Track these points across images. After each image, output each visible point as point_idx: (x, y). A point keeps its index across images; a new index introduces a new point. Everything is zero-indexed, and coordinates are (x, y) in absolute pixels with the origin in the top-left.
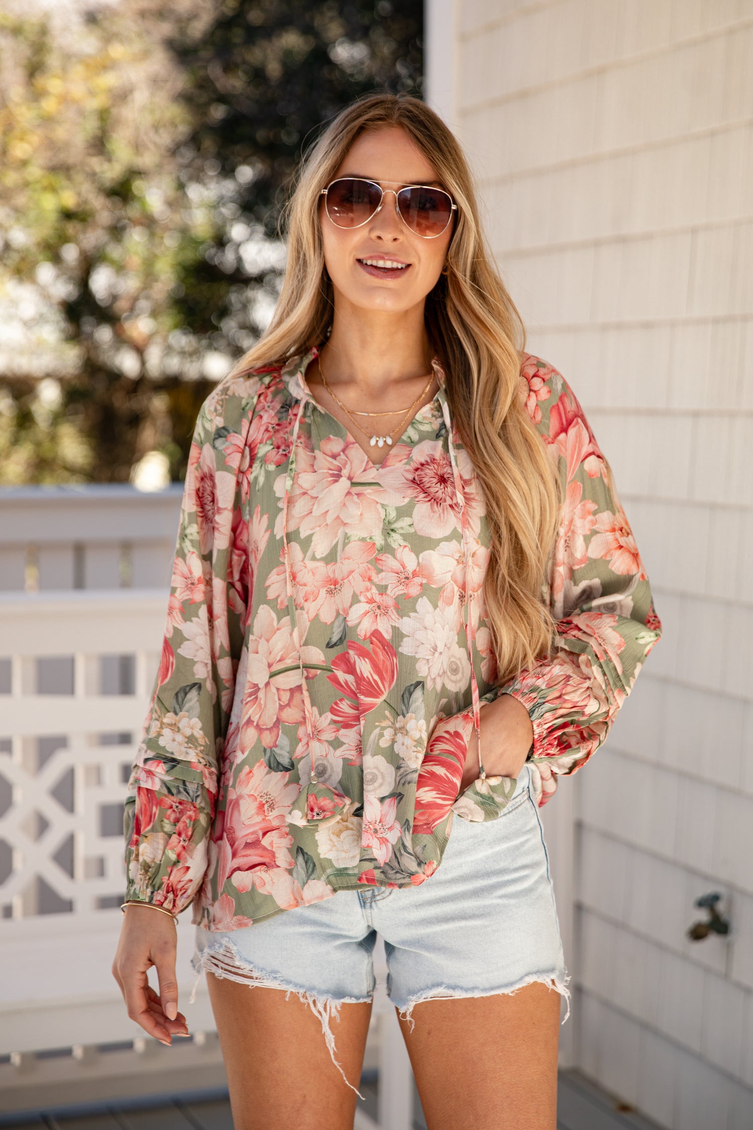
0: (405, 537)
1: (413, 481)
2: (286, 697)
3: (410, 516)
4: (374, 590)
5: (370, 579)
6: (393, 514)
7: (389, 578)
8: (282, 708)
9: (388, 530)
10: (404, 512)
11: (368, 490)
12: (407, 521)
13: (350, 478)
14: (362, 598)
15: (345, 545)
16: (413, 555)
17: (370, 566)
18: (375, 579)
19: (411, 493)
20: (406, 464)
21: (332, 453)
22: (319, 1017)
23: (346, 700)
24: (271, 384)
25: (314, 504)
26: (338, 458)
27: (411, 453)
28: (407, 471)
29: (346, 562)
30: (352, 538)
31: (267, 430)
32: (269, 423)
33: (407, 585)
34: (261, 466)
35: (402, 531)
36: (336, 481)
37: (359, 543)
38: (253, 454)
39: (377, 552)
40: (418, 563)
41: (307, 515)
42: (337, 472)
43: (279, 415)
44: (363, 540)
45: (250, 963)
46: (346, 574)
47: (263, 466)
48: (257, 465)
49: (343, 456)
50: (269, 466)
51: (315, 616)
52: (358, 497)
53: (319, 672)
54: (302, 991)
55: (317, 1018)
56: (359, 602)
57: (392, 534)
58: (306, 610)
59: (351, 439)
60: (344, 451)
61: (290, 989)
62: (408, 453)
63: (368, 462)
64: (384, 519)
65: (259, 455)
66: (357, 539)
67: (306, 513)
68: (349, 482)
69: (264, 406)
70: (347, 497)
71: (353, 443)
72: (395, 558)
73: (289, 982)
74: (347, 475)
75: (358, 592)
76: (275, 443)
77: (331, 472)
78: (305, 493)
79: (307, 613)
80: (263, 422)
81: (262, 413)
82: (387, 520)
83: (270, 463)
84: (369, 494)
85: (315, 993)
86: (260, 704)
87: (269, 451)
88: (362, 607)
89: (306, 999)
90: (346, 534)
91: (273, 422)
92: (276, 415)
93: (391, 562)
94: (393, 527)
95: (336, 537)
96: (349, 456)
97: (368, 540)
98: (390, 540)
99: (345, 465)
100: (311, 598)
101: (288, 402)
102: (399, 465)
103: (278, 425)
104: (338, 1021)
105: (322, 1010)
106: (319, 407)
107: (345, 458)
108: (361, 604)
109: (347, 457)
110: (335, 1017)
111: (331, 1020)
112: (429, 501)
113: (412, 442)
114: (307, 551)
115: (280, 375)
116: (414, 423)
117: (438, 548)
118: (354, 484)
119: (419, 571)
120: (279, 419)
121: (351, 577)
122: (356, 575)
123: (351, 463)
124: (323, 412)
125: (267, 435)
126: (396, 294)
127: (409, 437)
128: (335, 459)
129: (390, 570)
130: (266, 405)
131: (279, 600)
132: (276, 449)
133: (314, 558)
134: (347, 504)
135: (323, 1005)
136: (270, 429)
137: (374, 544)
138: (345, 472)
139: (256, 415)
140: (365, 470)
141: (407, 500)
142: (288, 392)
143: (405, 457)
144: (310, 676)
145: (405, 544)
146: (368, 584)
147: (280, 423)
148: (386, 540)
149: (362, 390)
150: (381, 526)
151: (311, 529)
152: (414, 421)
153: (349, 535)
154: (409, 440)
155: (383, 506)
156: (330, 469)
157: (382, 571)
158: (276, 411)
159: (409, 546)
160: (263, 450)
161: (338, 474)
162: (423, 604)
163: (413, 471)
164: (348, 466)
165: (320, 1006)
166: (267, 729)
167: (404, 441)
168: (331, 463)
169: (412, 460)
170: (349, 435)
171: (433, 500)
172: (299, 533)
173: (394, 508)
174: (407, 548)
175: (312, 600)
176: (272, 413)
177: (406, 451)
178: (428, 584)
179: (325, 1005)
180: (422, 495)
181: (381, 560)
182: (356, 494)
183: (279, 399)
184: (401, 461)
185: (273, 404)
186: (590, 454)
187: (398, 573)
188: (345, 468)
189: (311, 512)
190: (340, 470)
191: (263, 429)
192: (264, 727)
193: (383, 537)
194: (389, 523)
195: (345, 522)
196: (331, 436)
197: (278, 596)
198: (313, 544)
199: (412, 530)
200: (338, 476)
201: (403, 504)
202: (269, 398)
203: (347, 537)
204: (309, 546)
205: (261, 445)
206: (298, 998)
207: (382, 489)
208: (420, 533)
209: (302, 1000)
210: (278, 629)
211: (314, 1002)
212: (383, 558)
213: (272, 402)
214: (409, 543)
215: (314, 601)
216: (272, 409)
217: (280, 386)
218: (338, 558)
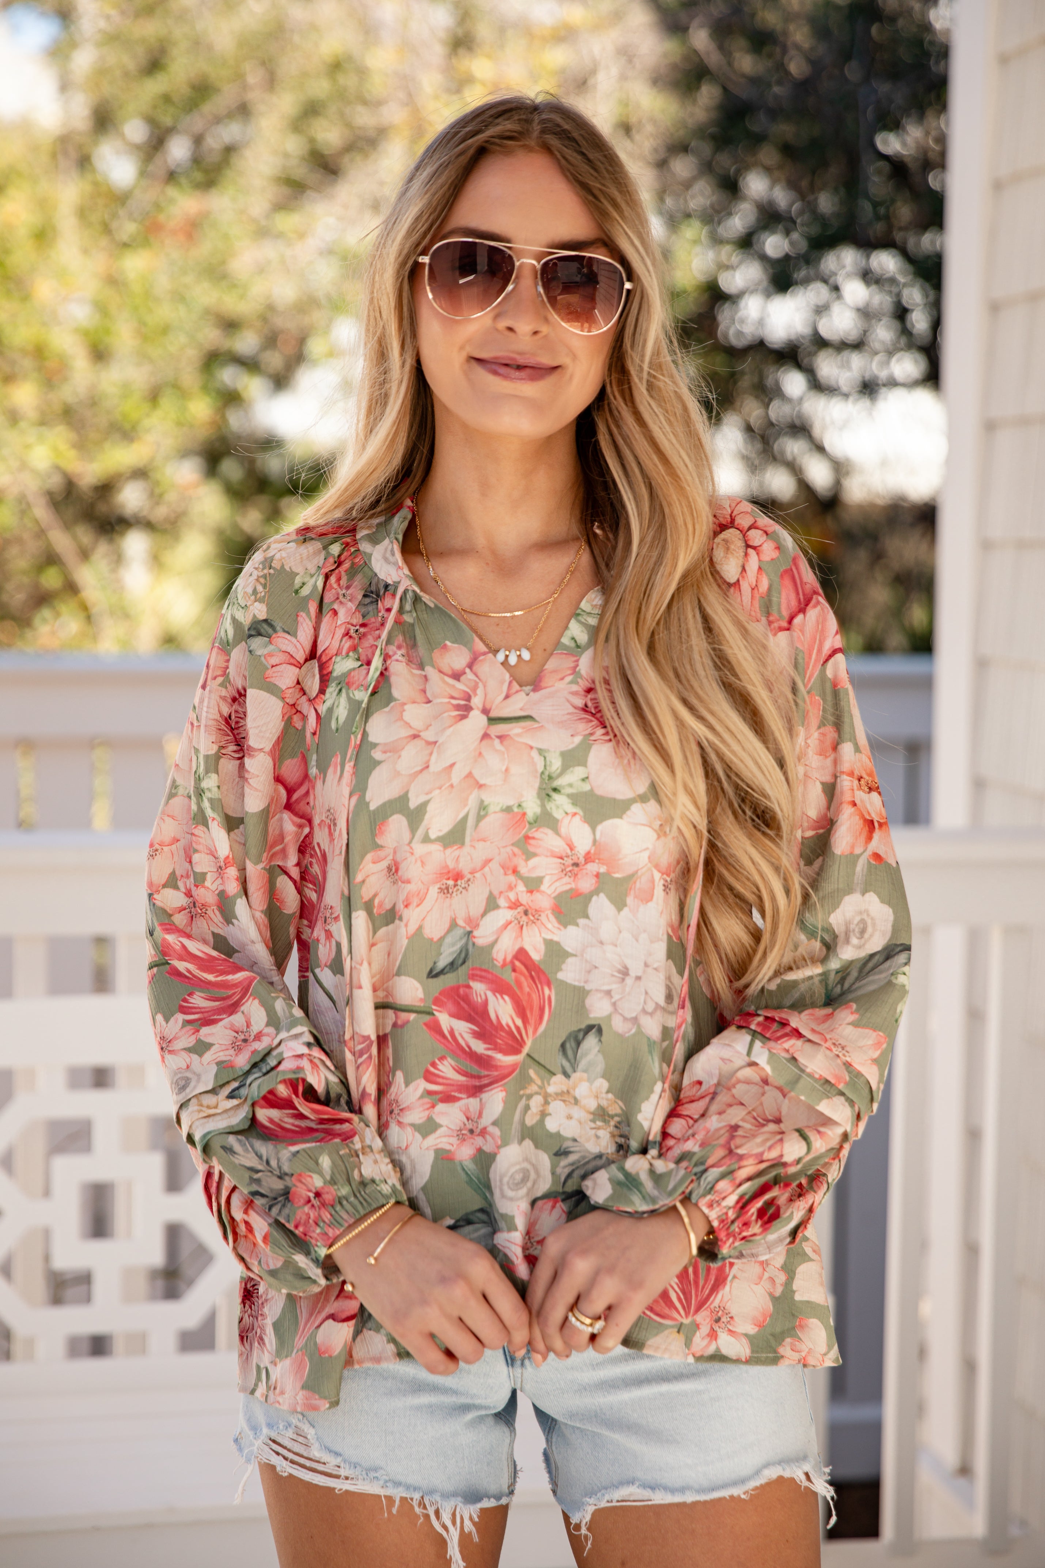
0: (575, 799)
1: (585, 709)
3: (584, 763)
4: (521, 888)
5: (515, 871)
6: (556, 764)
12: (578, 772)
14: (502, 902)
16: (587, 828)
17: (516, 850)
18: (523, 870)
19: (584, 727)
20: (571, 682)
27: (577, 665)
28: (575, 693)
35: (570, 791)
37: (501, 815)
39: (527, 826)
46: (479, 865)
56: (497, 907)
57: (555, 796)
62: (572, 665)
64: (542, 773)
72: (557, 832)
75: (496, 893)
79: (406, 925)
82: (547, 773)
88: (503, 915)
93: (548, 840)
94: (556, 783)
97: (516, 810)
98: (550, 806)
102: (561, 685)
108: (501, 911)
113: (578, 646)
121: (486, 869)
122: (494, 865)
127: (573, 638)
137: (524, 814)
141: (578, 739)
143: (569, 672)
146: (512, 878)
148: (543, 806)
150: (537, 785)
154: (573, 645)
157: (535, 855)
159: (581, 813)
163: (583, 693)
167: (565, 647)
169: (581, 677)
173: (558, 753)
174: (577, 818)
177: (569, 662)
180: (600, 731)
181: (533, 838)
184: (562, 679)
187: (562, 858)
193: (538, 802)
199: (586, 787)
201: (571, 746)
207: (536, 725)
208: (599, 792)
212: (537, 835)
214: (582, 808)
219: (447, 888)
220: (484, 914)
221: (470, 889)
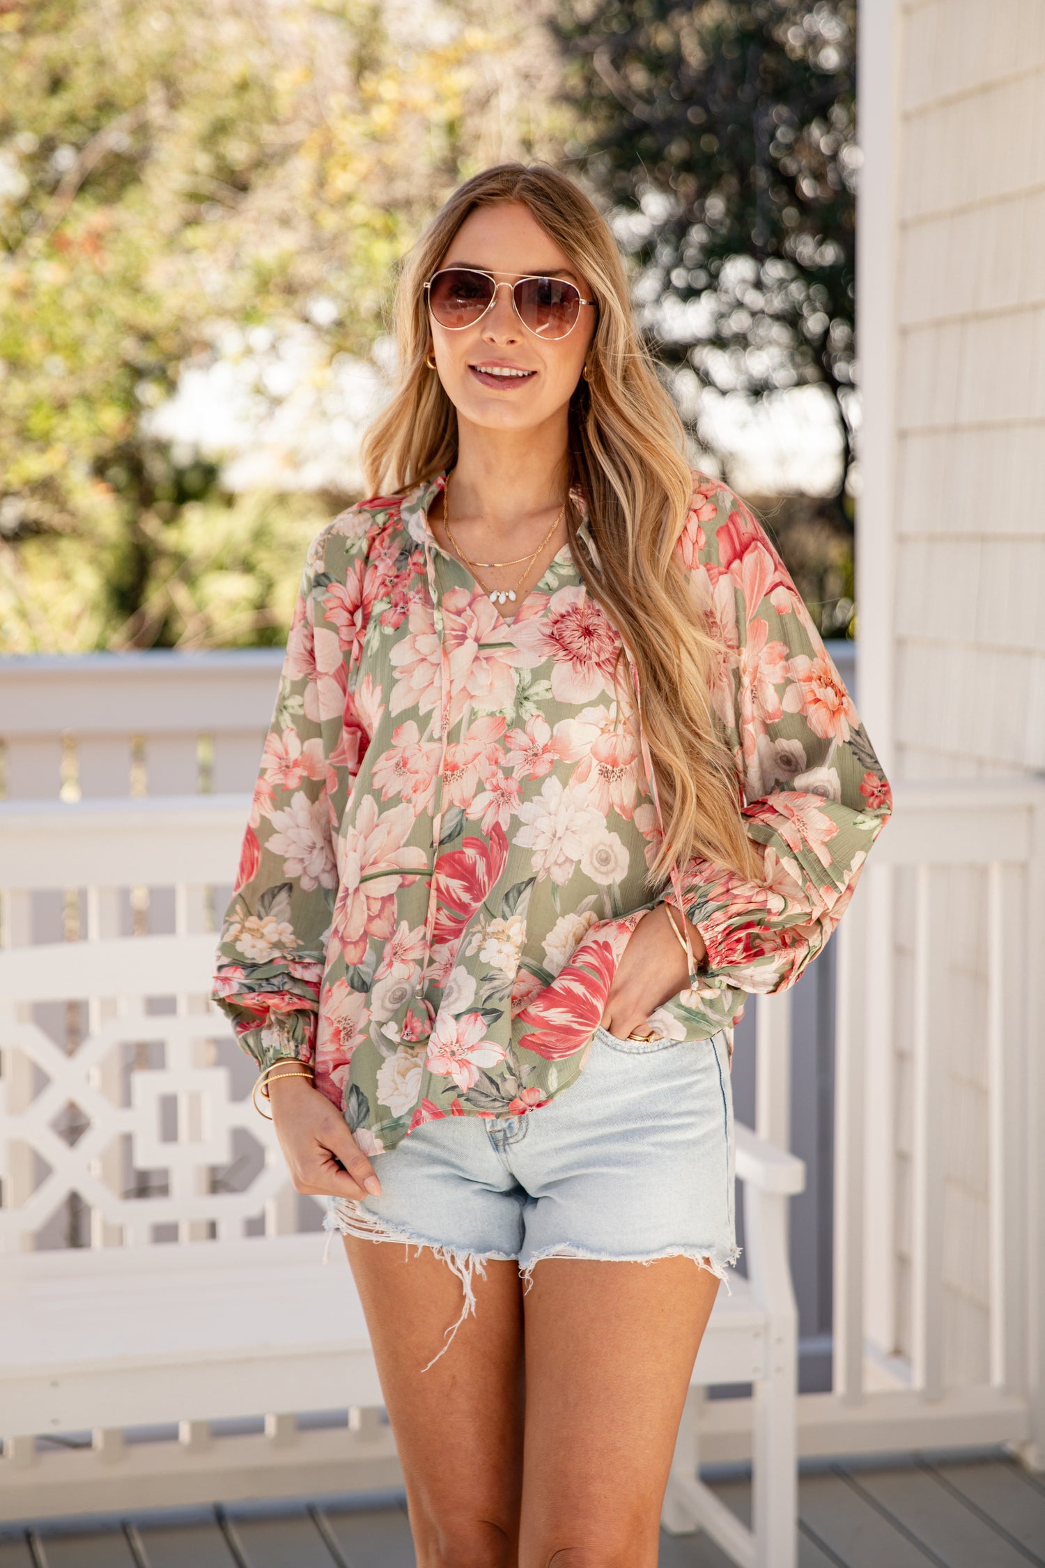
1: (552, 636)
2: (376, 907)
3: (549, 678)
4: (500, 775)
5: (496, 763)
6: (527, 678)
7: (515, 759)
8: (371, 919)
9: (522, 698)
10: (540, 674)
11: (498, 653)
12: (544, 684)
13: (477, 640)
14: (488, 786)
15: (471, 722)
17: (498, 746)
18: (502, 762)
19: (548, 650)
20: (543, 616)
21: (457, 608)
22: (460, 1275)
23: (444, 910)
24: (387, 525)
25: (435, 673)
26: (463, 615)
27: (548, 603)
28: (544, 625)
29: (471, 743)
30: (480, 714)
31: (383, 583)
32: (385, 575)
33: (535, 763)
34: (375, 627)
35: (536, 698)
36: (460, 644)
37: (487, 719)
38: (366, 612)
39: (506, 727)
40: (552, 736)
41: (428, 686)
42: (460, 633)
43: (398, 565)
44: (492, 714)
45: (375, 1213)
46: (470, 757)
47: (378, 627)
48: (371, 626)
49: (469, 612)
50: (386, 628)
51: (423, 810)
52: (487, 663)
53: (418, 877)
54: (437, 1246)
55: (457, 1276)
56: (484, 790)
57: (525, 703)
58: (413, 803)
59: (479, 590)
60: (470, 605)
61: (421, 1243)
62: (545, 602)
63: (498, 617)
64: (518, 686)
65: (374, 614)
66: (484, 714)
67: (427, 684)
68: (476, 644)
69: (380, 553)
70: (475, 663)
71: (482, 596)
72: (524, 731)
73: (420, 1236)
74: (474, 636)
75: (483, 779)
76: (393, 602)
77: (454, 633)
78: (423, 660)
79: (414, 806)
80: (378, 574)
81: (377, 563)
82: (521, 686)
83: (387, 625)
84: (501, 657)
85: (453, 1247)
86: (346, 913)
87: (386, 611)
88: (487, 796)
89: (443, 1255)
90: (473, 708)
91: (390, 573)
92: (394, 564)
93: (520, 738)
94: (526, 694)
95: (460, 712)
96: (476, 611)
97: (498, 715)
98: (522, 711)
99: (470, 623)
100: (422, 787)
101: (407, 548)
102: (536, 618)
103: (397, 577)
104: (485, 1279)
105: (462, 1268)
106: (443, 553)
107: (472, 614)
108: (487, 792)
109: (474, 612)
110: (481, 1275)
111: (476, 1278)
112: (571, 659)
113: (550, 589)
114: (425, 730)
115: (399, 512)
116: (552, 566)
117: (579, 715)
118: (482, 646)
119: (551, 745)
120: (398, 570)
121: (476, 761)
122: (482, 758)
123: (478, 620)
124: (448, 558)
125: (382, 591)
126: (515, 408)
128: (460, 616)
129: (518, 748)
130: (383, 552)
131: (384, 791)
132: (394, 608)
133: (431, 739)
134: (475, 672)
135: (464, 1262)
136: (387, 582)
137: (504, 718)
138: (471, 632)
139: (370, 564)
140: (494, 628)
141: (544, 659)
142: (408, 534)
143: (542, 608)
144: (407, 883)
145: (538, 713)
146: (494, 767)
147: (398, 573)
148: (517, 712)
149: (489, 527)
150: (514, 696)
151: (432, 704)
152: (553, 564)
153: (475, 710)
154: (546, 588)
155: (517, 670)
156: (454, 630)
157: (510, 750)
158: (394, 559)
160: (378, 607)
161: (462, 635)
162: (552, 786)
163: (551, 624)
164: (474, 624)
165: (460, 1263)
166: (351, 943)
167: (540, 589)
168: (455, 621)
169: (551, 612)
170: (477, 585)
171: (575, 658)
172: (418, 709)
173: (529, 671)
175: (421, 790)
176: (389, 562)
177: (542, 600)
178: (560, 760)
179: (467, 1261)
180: (562, 653)
181: (510, 737)
182: (485, 659)
183: (398, 544)
184: (536, 613)
185: (389, 551)
186: (776, 585)
188: (471, 627)
189: (433, 683)
190: (465, 629)
191: (378, 582)
192: (349, 940)
193: (514, 708)
194: (524, 689)
195: (473, 694)
196: (457, 588)
197: (383, 786)
198: (432, 721)
199: (549, 696)
200: (464, 638)
201: (539, 664)
202: (386, 543)
203: (473, 713)
204: (427, 725)
205: (376, 602)
206: (432, 1253)
207: (515, 650)
208: (558, 699)
209: (437, 1257)
210: (377, 826)
211: (453, 1258)
212: (513, 734)
213: (389, 548)
214: (544, 712)
215: (424, 791)
216: (389, 558)
217: (399, 526)
218: (462, 738)
219: (446, 777)
220: (474, 796)
221: (464, 777)
